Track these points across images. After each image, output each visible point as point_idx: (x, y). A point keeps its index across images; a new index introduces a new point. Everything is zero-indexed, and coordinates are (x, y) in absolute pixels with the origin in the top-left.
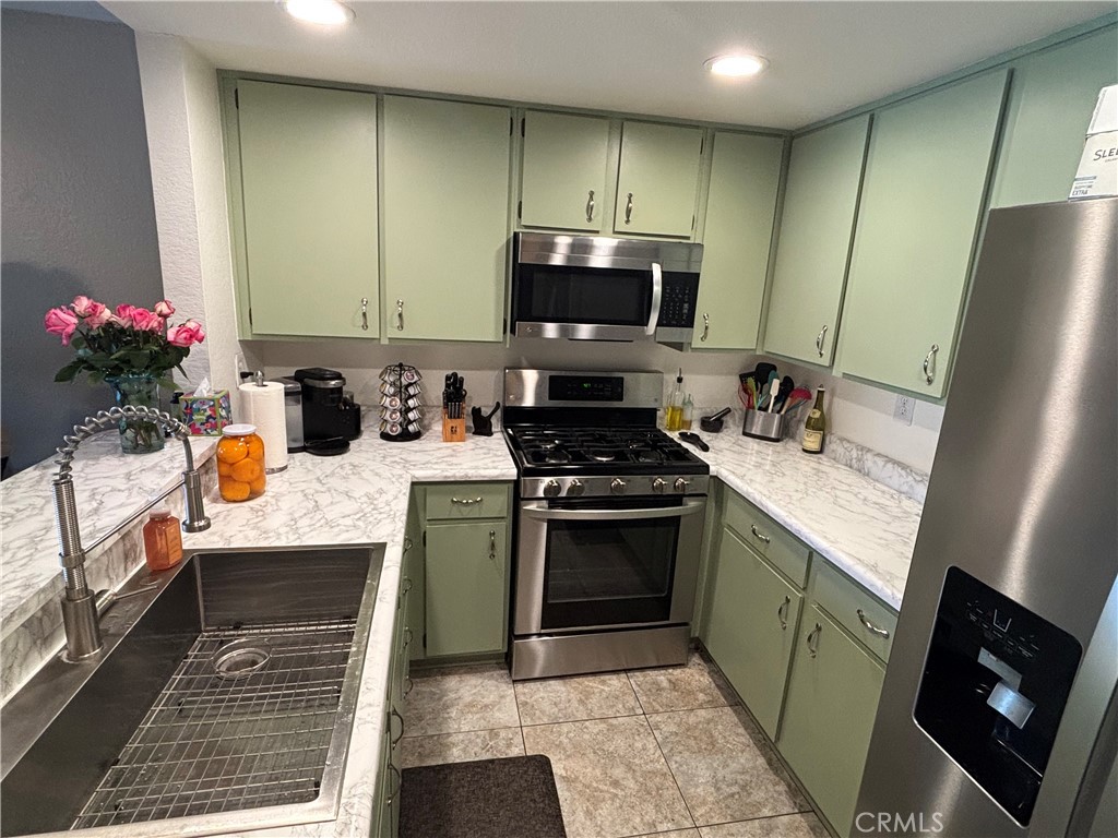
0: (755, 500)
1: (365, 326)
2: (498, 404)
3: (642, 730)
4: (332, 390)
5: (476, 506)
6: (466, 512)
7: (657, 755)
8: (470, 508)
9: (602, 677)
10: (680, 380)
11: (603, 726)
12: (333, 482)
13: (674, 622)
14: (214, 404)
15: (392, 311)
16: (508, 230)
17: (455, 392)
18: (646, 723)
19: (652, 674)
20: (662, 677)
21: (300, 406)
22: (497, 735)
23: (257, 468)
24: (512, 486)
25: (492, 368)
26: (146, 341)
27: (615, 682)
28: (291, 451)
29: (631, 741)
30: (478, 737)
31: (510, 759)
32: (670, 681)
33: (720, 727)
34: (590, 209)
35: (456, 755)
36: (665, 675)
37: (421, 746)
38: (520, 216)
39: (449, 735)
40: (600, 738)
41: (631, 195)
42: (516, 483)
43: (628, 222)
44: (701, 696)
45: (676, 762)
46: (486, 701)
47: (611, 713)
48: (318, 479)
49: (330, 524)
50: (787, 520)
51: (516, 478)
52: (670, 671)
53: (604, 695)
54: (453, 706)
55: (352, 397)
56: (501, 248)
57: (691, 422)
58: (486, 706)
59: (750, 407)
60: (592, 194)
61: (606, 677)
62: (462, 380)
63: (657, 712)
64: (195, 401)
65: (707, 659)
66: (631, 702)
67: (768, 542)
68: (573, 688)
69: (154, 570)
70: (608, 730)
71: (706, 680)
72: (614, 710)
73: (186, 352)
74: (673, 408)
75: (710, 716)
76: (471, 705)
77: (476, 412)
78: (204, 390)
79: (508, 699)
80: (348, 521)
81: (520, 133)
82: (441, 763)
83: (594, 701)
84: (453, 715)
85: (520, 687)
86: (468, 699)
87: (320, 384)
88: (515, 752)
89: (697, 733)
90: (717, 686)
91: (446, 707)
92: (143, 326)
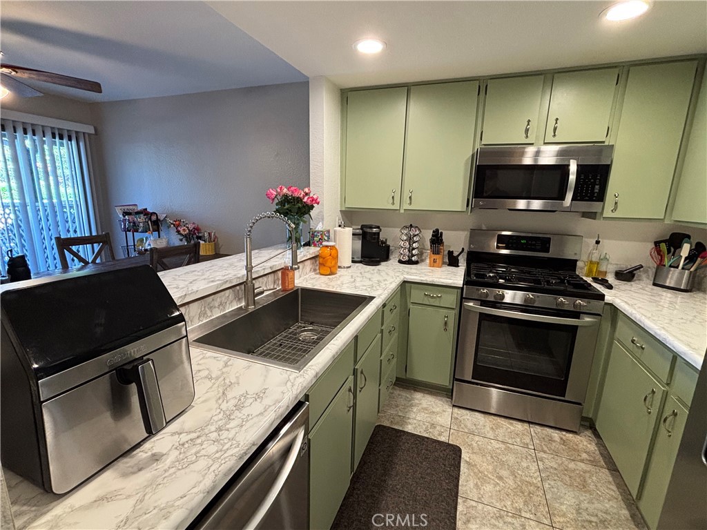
0: (636, 318)
1: (393, 203)
2: (463, 249)
3: (529, 457)
4: (375, 234)
5: (438, 299)
6: (432, 302)
7: (536, 475)
8: (434, 300)
9: (511, 421)
10: (598, 242)
11: (503, 446)
12: (367, 275)
13: (566, 399)
14: (322, 233)
15: (406, 195)
16: (473, 149)
17: (437, 239)
18: (534, 455)
19: (550, 431)
20: (556, 435)
21: (360, 242)
22: (435, 427)
23: (333, 263)
24: (459, 291)
25: (463, 230)
26: (298, 202)
27: (519, 426)
28: (353, 262)
29: (519, 461)
30: (424, 424)
31: (438, 441)
32: (561, 439)
33: (594, 478)
34: (527, 130)
35: (409, 428)
36: (558, 434)
37: (393, 418)
38: (481, 139)
39: (409, 418)
40: (498, 451)
41: (557, 119)
42: (462, 288)
43: (554, 135)
44: (584, 456)
45: (549, 484)
46: (434, 410)
47: (510, 441)
48: (361, 273)
49: (355, 287)
50: (658, 332)
51: (461, 286)
52: (564, 433)
53: (509, 430)
54: (415, 406)
55: (386, 240)
56: (468, 159)
57: (606, 272)
58: (433, 412)
59: (661, 265)
60: (529, 121)
61: (514, 422)
62: (442, 233)
63: (545, 452)
64: (315, 232)
65: (597, 435)
66: (527, 440)
67: (643, 349)
68: (490, 421)
69: (284, 290)
70: (505, 449)
71: (592, 447)
72: (514, 440)
73: (312, 207)
74: (591, 262)
75: (588, 469)
76: (426, 409)
77: (450, 253)
78: (320, 227)
79: (447, 413)
80: (365, 288)
81: (484, 91)
82: (401, 429)
83: (501, 431)
84: (415, 410)
85: (456, 410)
86: (425, 405)
87: (369, 230)
88: (443, 439)
89: (572, 475)
90: (601, 454)
91: (412, 405)
92: (296, 195)
